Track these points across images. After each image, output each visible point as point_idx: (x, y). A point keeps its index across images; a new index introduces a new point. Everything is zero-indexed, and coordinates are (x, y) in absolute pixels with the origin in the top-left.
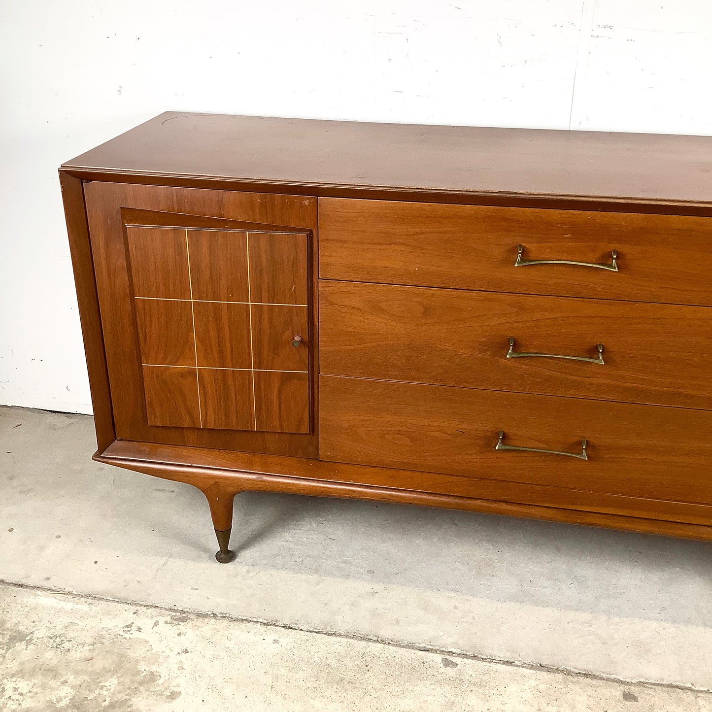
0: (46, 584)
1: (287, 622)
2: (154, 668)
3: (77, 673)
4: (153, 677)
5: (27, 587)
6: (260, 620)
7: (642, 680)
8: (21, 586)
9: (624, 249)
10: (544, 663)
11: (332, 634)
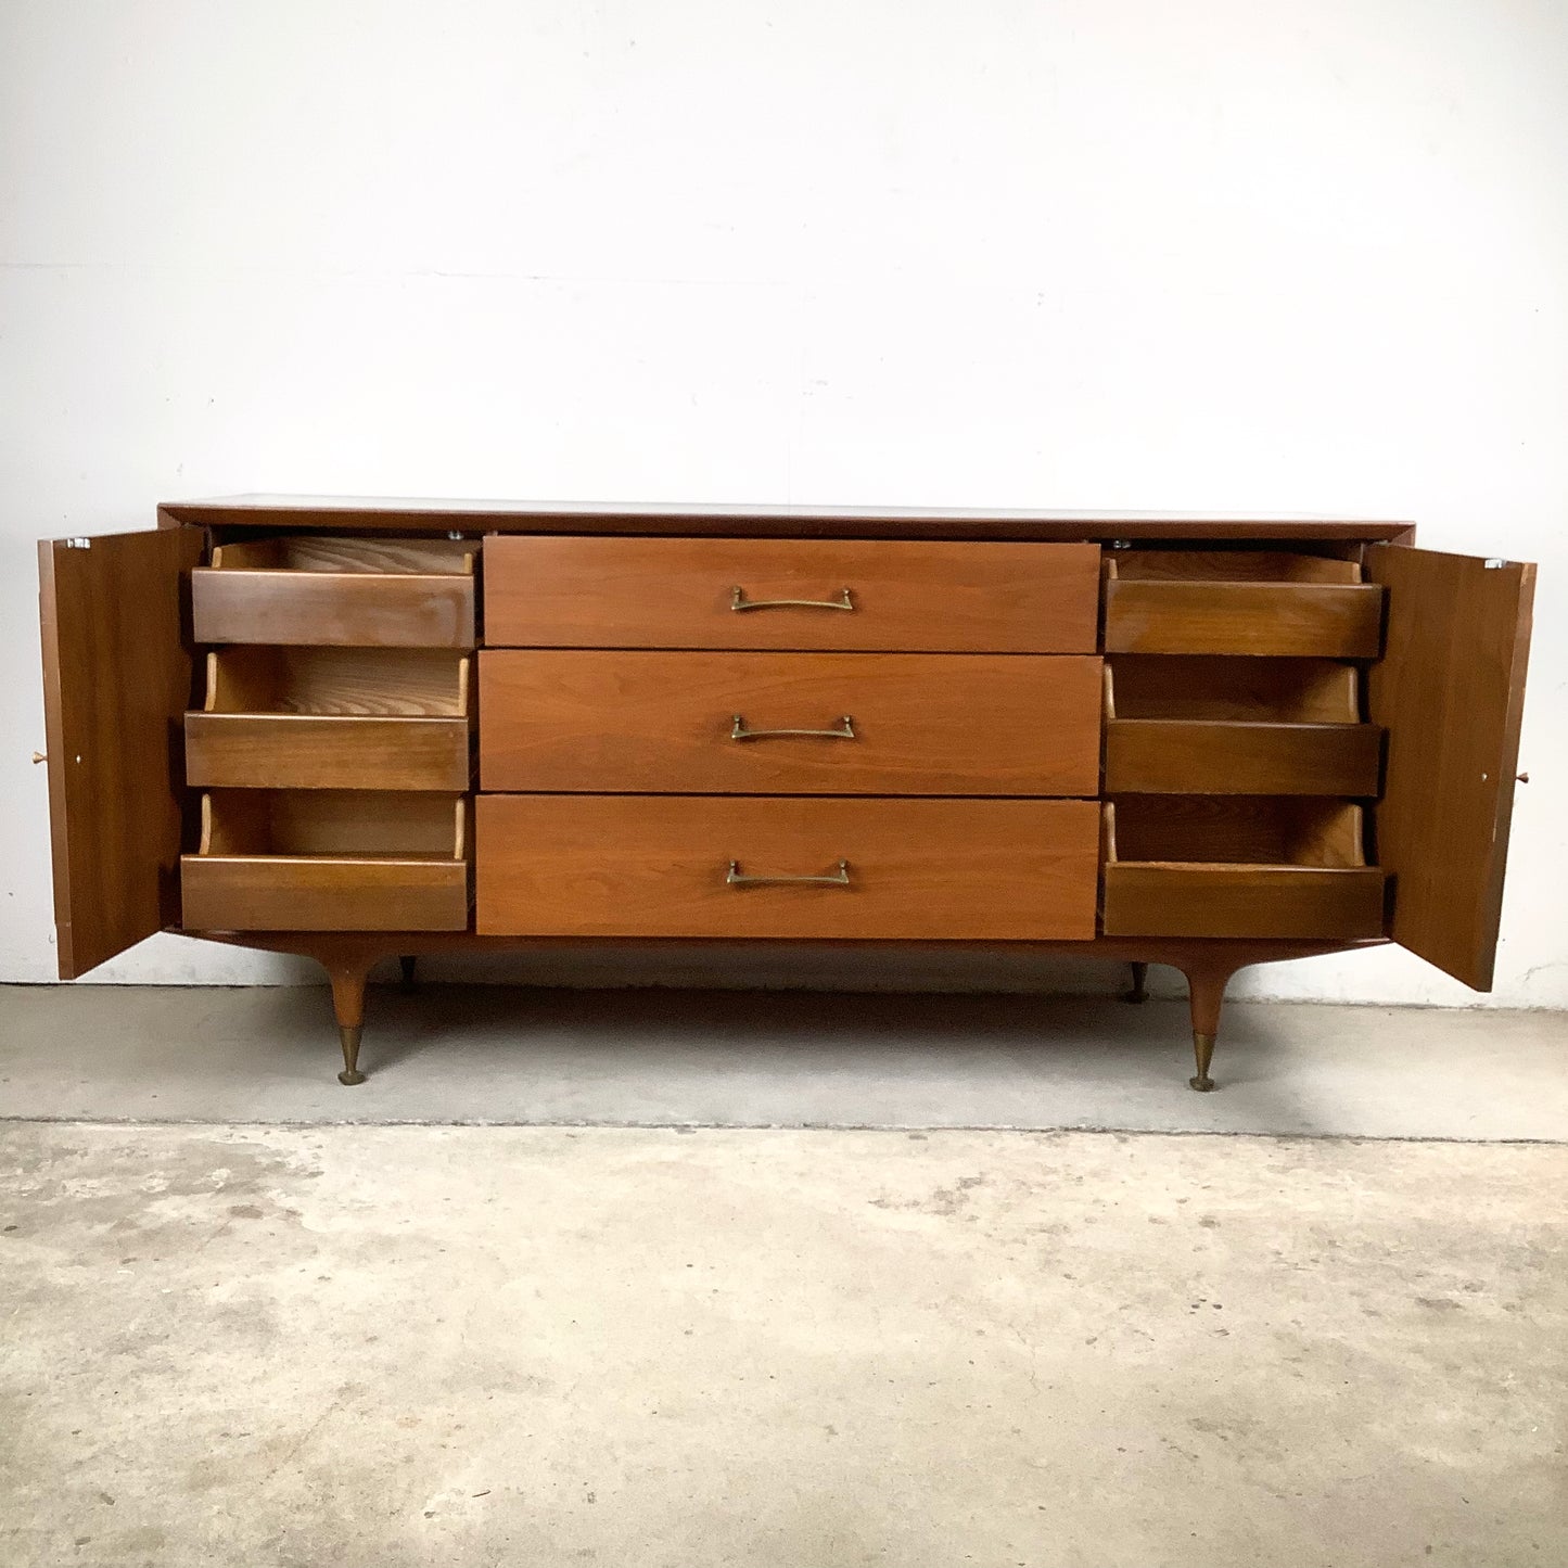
0: (86, 1117)
1: (457, 1119)
2: (278, 1159)
3: (166, 1170)
4: (280, 1165)
5: (56, 1120)
6: (419, 1121)
7: (932, 1126)
8: (47, 1121)
9: (858, 585)
10: (808, 1122)
11: (522, 1125)
